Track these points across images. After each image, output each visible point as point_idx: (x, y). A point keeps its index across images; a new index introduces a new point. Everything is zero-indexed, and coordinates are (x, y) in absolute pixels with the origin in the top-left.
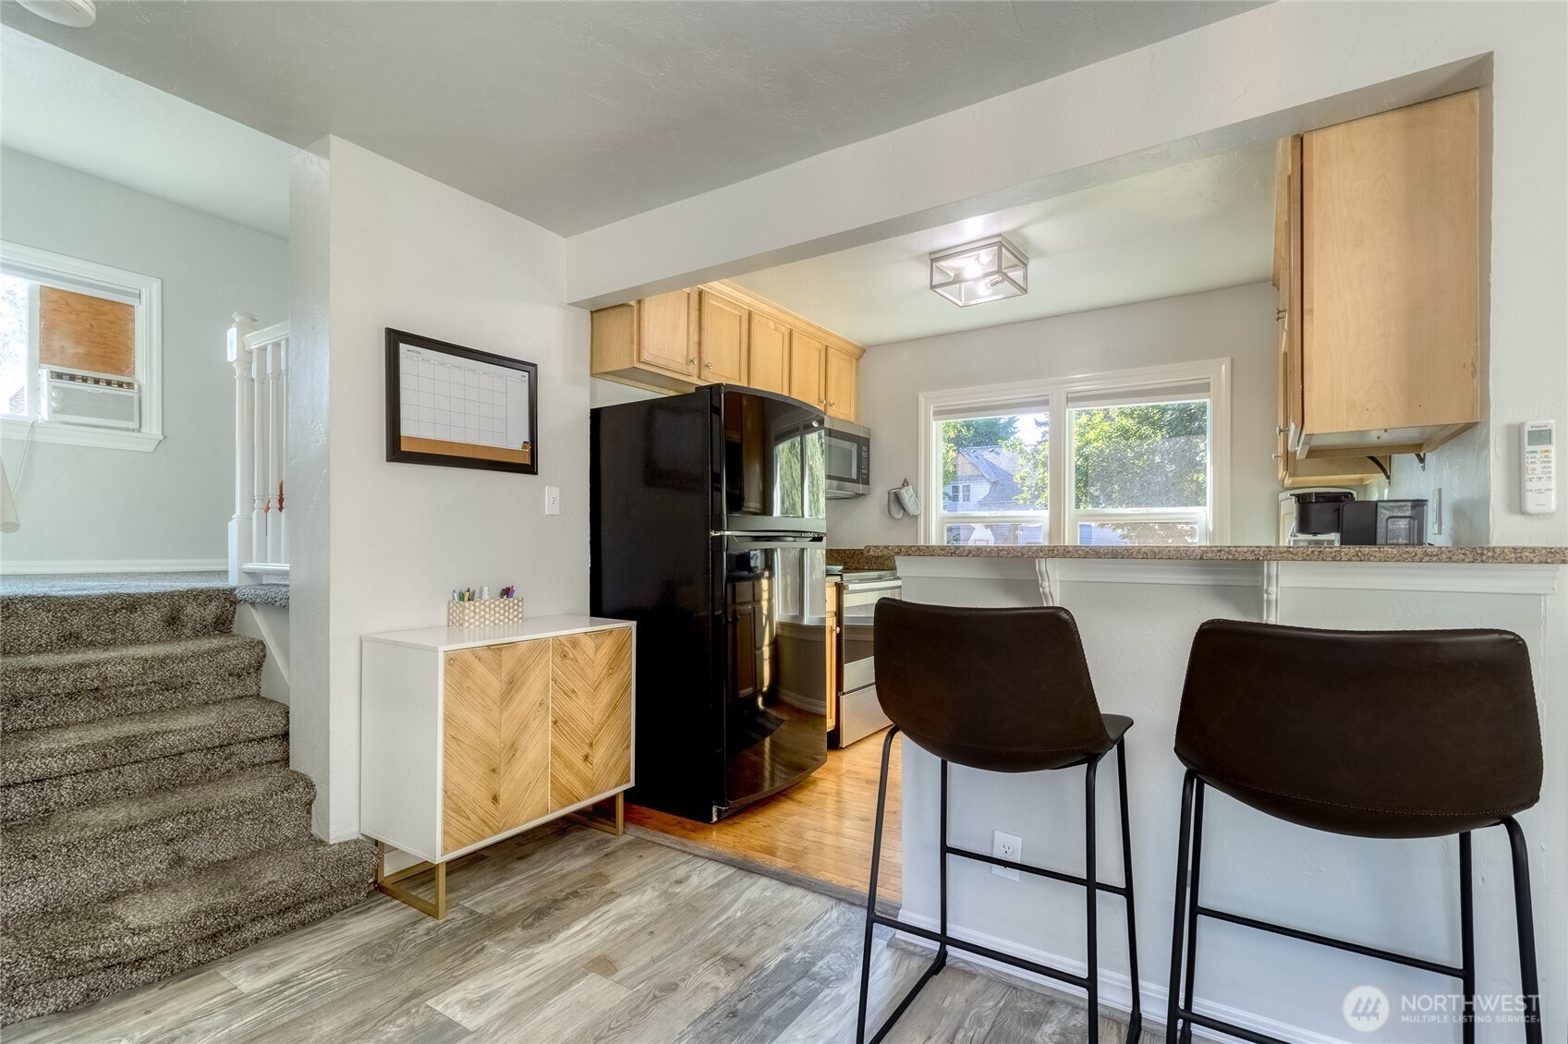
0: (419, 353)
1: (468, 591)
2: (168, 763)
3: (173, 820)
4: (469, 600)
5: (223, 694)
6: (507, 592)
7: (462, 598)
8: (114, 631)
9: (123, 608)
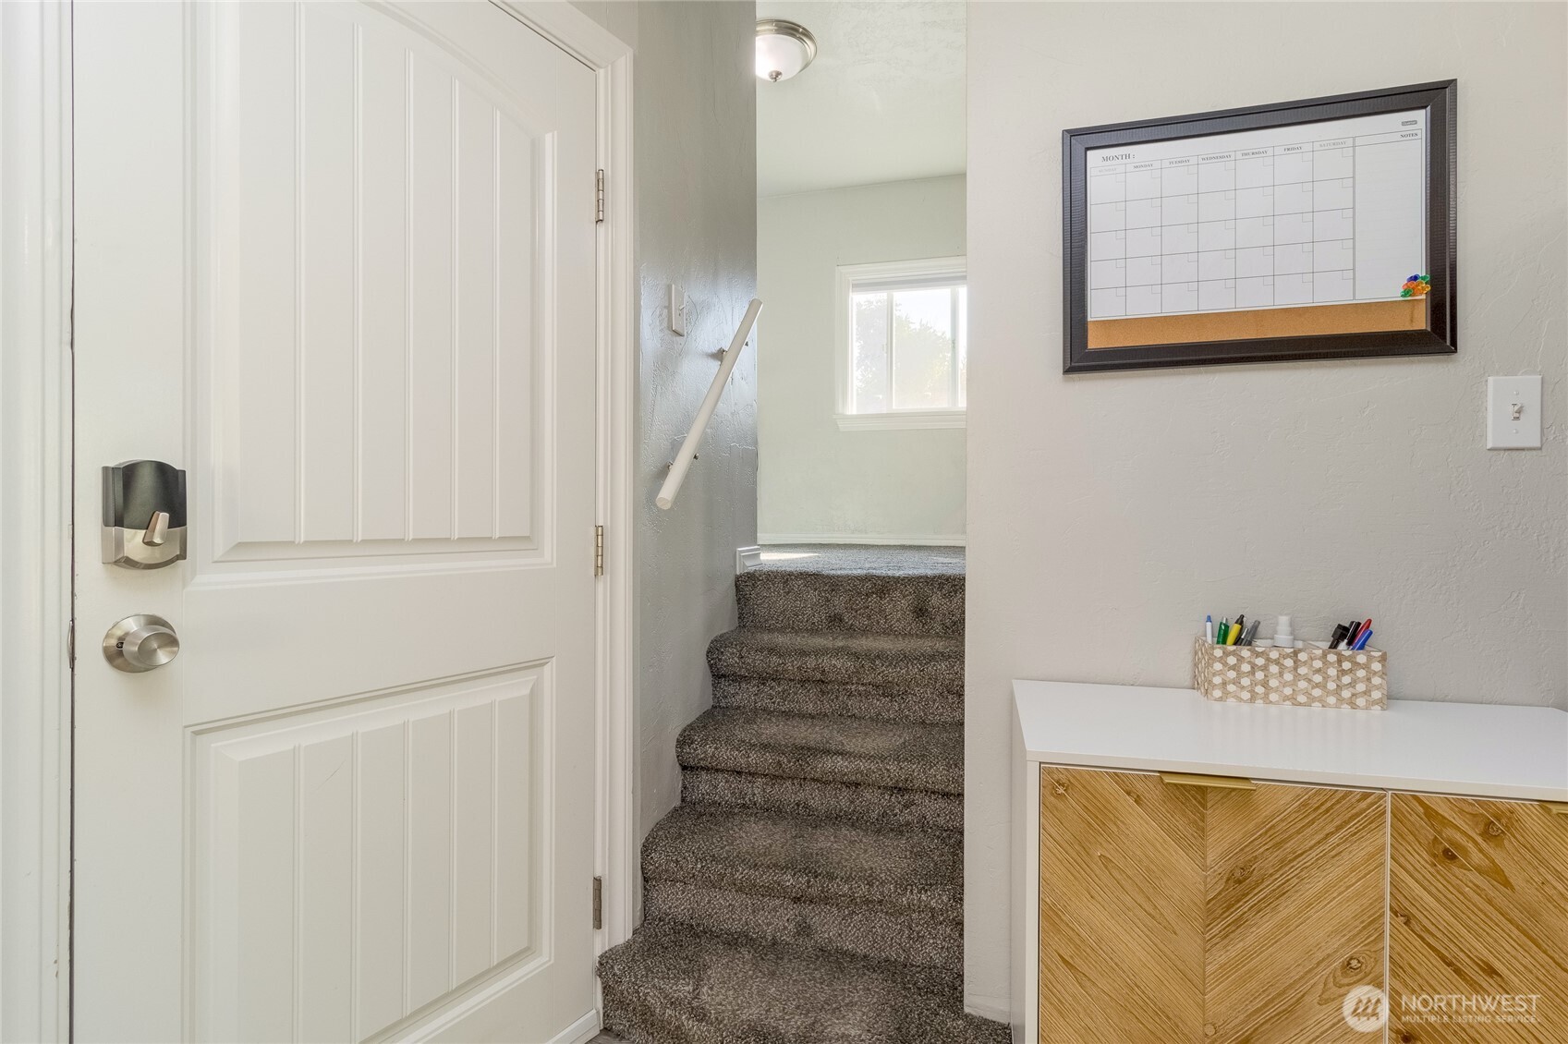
0: (1128, 156)
1: (1240, 621)
2: (845, 792)
3: (795, 874)
4: (1238, 641)
5: (942, 714)
6: (1350, 634)
7: (1222, 637)
8: (869, 617)
9: (873, 593)
